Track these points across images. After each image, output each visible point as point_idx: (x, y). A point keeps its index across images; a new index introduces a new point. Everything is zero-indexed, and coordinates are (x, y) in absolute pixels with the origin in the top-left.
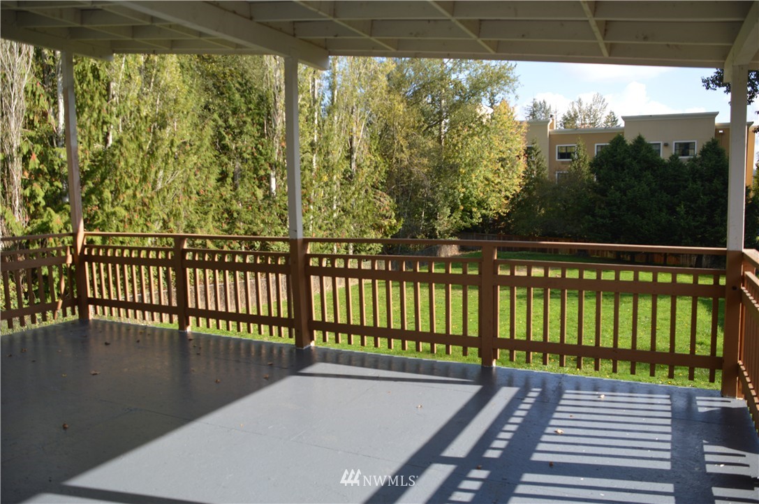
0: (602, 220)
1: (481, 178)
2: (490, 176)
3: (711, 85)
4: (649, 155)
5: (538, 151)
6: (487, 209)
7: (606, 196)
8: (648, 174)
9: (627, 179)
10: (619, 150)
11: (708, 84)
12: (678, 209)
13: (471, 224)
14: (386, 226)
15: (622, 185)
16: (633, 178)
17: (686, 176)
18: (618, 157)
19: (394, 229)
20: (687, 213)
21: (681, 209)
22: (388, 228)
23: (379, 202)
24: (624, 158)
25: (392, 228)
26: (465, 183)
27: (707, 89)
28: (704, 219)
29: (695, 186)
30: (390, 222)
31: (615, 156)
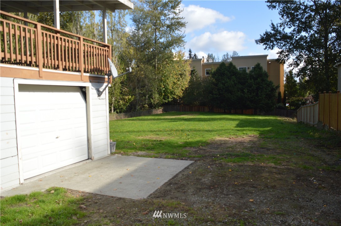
0: (215, 96)
1: (172, 82)
2: (175, 81)
3: (258, 43)
4: (234, 70)
5: (196, 71)
6: (174, 95)
7: (218, 86)
8: (234, 77)
9: (225, 79)
10: (222, 68)
11: (257, 42)
12: (244, 90)
13: (168, 101)
14: (126, 99)
15: (223, 82)
16: (228, 79)
17: (248, 78)
18: (222, 71)
19: (130, 100)
20: (248, 92)
21: (246, 91)
22: (128, 99)
23: (124, 90)
24: (224, 71)
25: (129, 99)
26: (165, 84)
27: (257, 44)
28: (255, 94)
29: (251, 81)
30: (129, 97)
31: (221, 70)
